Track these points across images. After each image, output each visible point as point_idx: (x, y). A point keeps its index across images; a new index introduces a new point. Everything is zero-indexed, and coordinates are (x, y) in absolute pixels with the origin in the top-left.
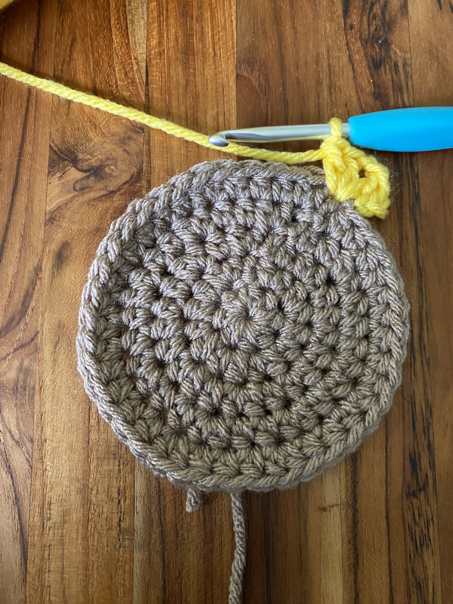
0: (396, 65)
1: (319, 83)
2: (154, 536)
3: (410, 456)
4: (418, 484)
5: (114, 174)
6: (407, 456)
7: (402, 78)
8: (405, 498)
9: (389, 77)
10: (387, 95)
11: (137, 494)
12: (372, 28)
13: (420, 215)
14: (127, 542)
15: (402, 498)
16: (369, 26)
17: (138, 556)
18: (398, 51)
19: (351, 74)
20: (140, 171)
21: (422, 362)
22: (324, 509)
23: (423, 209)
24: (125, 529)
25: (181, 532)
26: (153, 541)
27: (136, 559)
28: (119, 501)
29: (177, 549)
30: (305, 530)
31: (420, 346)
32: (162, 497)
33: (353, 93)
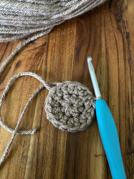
0: (124, 21)
1: (101, 24)
2: (34, 160)
3: (128, 139)
4: (131, 150)
5: (38, 43)
6: (127, 139)
7: (126, 25)
8: (126, 155)
9: (122, 24)
10: (121, 29)
11: (31, 143)
12: (117, 12)
13: (131, 62)
14: (24, 161)
15: (125, 155)
16: (116, 11)
17: (27, 167)
18: (125, 18)
19: (111, 23)
20: (45, 43)
21: (132, 107)
22: (96, 156)
23: (132, 61)
24: (25, 156)
25: (44, 159)
26: (34, 162)
27: (26, 168)
28: (24, 145)
29: (42, 165)
30: (89, 163)
31: (131, 102)
32: (39, 146)
33: (111, 28)
